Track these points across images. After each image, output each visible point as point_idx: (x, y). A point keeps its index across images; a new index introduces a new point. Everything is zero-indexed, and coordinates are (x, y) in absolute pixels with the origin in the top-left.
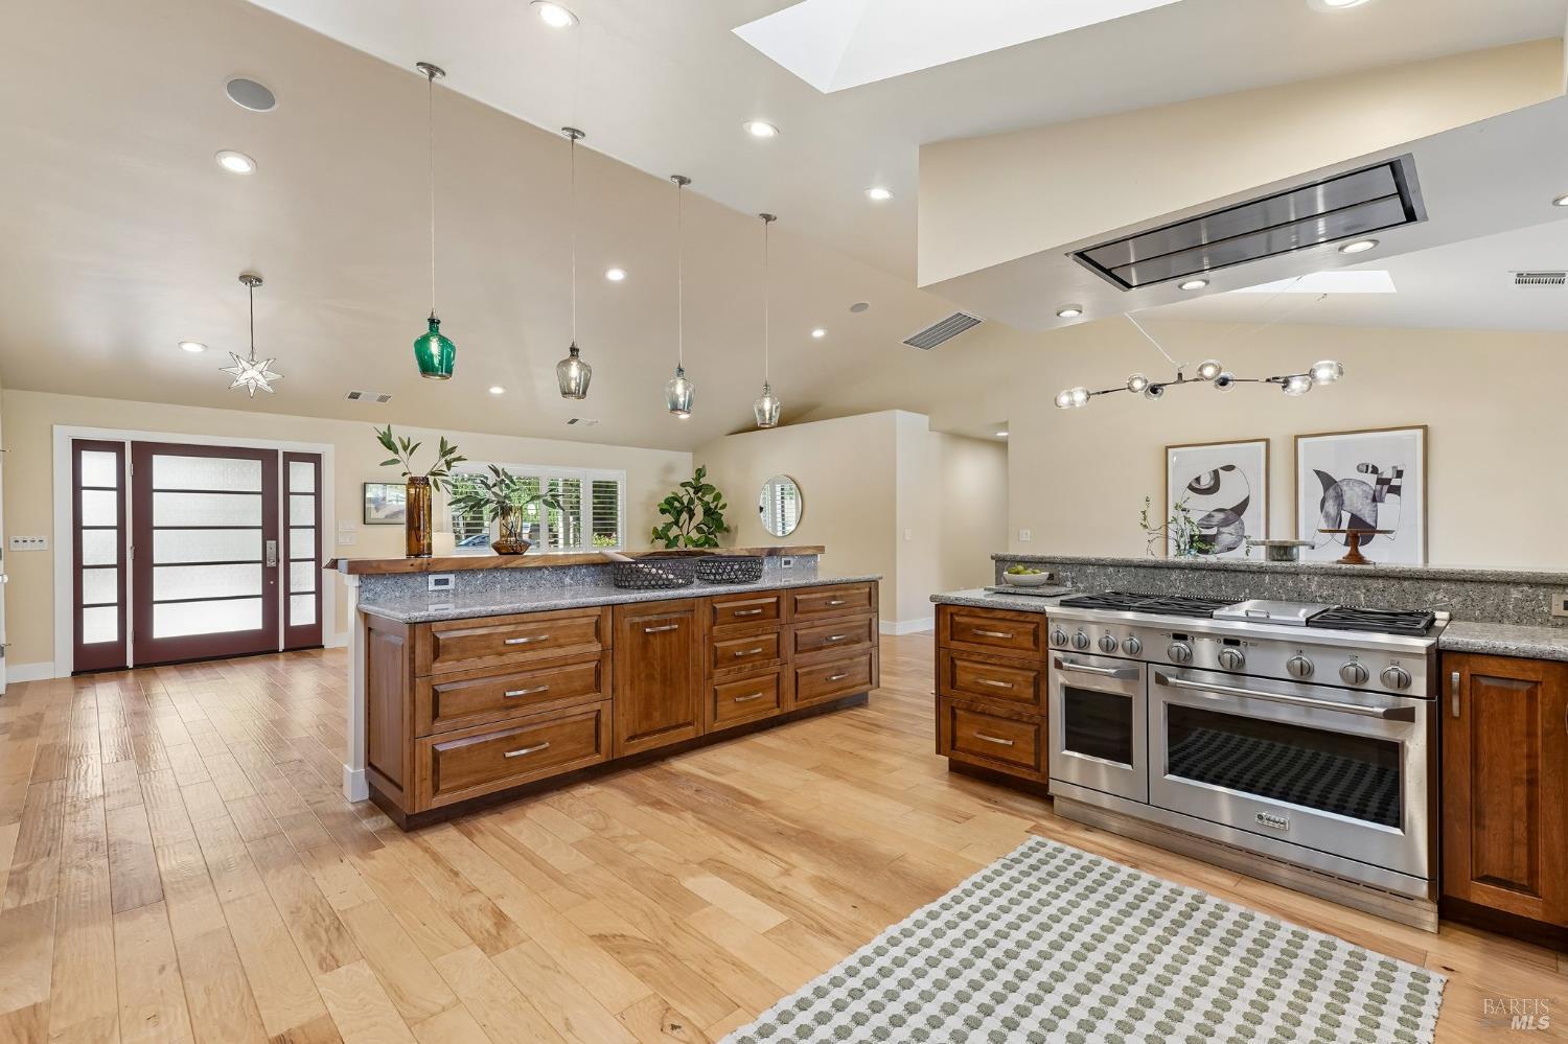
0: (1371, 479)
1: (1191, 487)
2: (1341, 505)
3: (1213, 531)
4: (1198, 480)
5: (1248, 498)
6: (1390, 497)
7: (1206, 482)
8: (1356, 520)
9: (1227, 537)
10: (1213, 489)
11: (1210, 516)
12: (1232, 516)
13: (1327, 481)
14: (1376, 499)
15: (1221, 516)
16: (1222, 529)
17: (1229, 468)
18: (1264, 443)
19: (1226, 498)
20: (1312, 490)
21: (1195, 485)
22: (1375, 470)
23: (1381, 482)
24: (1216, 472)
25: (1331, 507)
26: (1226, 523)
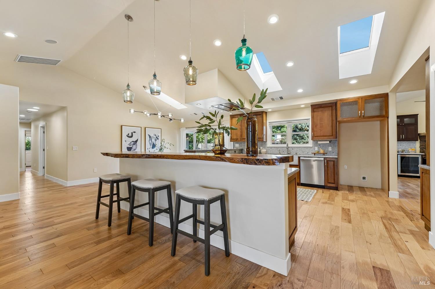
0: (155, 137)
1: (127, 136)
2: (151, 141)
3: (131, 146)
4: (129, 134)
5: (138, 139)
6: (157, 140)
7: (130, 135)
8: (153, 144)
9: (134, 147)
10: (132, 137)
11: (131, 143)
12: (135, 143)
13: (150, 137)
14: (156, 140)
15: (133, 143)
16: (133, 146)
17: (135, 132)
18: (140, 128)
19: (134, 139)
20: (148, 138)
21: (128, 135)
22: (156, 135)
23: (156, 137)
24: (132, 133)
25: (150, 142)
26: (134, 144)
